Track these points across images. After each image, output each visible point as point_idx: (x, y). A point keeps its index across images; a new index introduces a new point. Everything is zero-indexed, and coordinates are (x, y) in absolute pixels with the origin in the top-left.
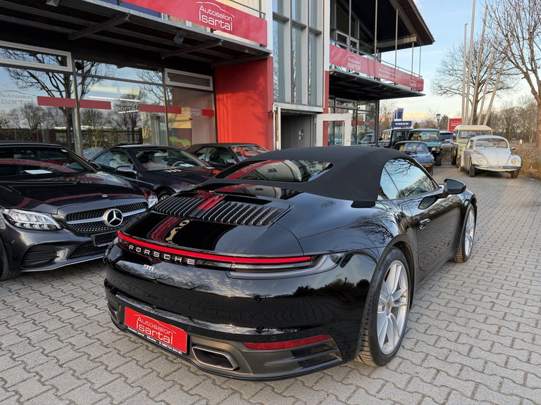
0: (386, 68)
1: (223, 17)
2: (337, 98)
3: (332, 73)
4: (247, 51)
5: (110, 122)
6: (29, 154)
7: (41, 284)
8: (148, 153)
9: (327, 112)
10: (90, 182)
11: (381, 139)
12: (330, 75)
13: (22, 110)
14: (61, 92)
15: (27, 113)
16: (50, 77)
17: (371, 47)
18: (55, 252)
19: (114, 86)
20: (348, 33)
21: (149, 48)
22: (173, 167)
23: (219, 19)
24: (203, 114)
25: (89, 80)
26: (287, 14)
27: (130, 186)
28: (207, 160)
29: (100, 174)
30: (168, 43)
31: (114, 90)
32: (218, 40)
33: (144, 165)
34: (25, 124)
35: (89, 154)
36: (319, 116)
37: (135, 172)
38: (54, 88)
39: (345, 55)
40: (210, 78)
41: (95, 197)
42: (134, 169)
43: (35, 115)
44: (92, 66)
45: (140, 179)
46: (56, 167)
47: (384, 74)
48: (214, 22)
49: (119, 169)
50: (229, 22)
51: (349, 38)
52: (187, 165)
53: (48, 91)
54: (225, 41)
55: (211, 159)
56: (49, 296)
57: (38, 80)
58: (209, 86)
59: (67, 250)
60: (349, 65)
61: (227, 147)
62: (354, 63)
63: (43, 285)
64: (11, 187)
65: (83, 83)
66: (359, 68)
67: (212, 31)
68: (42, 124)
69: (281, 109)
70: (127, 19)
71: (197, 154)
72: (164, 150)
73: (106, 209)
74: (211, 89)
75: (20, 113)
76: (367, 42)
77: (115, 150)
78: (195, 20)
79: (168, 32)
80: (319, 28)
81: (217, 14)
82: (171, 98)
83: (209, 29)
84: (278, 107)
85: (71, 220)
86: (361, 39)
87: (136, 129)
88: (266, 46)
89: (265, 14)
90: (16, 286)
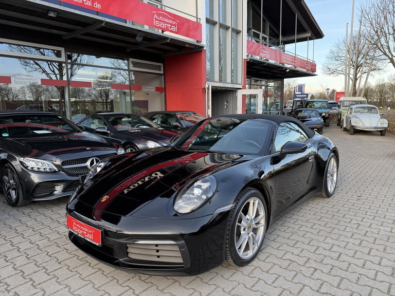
0: (288, 56)
1: (170, 22)
2: (252, 78)
3: (248, 60)
4: (187, 46)
5: (90, 95)
6: (36, 119)
7: (44, 209)
8: (118, 119)
9: (245, 88)
10: (77, 139)
11: (285, 107)
12: (247, 62)
13: (28, 87)
14: (56, 75)
15: (31, 89)
16: (49, 65)
17: (277, 41)
18: (54, 187)
19: (93, 71)
20: (260, 31)
21: (118, 44)
22: (135, 128)
23: (168, 23)
24: (156, 91)
25: (75, 66)
26: (216, 19)
27: (105, 142)
28: (159, 123)
29: (85, 133)
30: (132, 40)
31: (93, 73)
32: (167, 38)
33: (114, 126)
34: (30, 97)
35: (76, 119)
36: (239, 90)
37: (109, 132)
38: (51, 72)
39: (258, 47)
40: (161, 65)
41: (81, 149)
42: (108, 130)
43: (37, 91)
44: (78, 56)
45: (112, 136)
46: (54, 128)
47: (287, 60)
48: (164, 26)
49: (97, 130)
50: (175, 25)
51: (261, 35)
52: (145, 127)
53: (47, 74)
54: (172, 39)
55: (162, 122)
56: (50, 217)
57: (40, 66)
58: (160, 70)
59: (62, 186)
60: (261, 54)
61: (173, 114)
62: (265, 53)
63: (46, 210)
64: (23, 142)
65: (71, 68)
66: (268, 57)
67: (163, 32)
68: (42, 97)
69: (212, 86)
70: (103, 25)
71: (152, 119)
72: (128, 116)
73: (89, 158)
74: (162, 72)
75: (27, 89)
76: (275, 37)
77: (95, 116)
78: (151, 25)
79: (132, 33)
80: (240, 28)
81: (166, 20)
82: (133, 78)
83: (160, 31)
84: (209, 85)
85: (65, 165)
86: (270, 35)
87: (109, 100)
88: (201, 42)
89: (200, 19)
90: (27, 210)
